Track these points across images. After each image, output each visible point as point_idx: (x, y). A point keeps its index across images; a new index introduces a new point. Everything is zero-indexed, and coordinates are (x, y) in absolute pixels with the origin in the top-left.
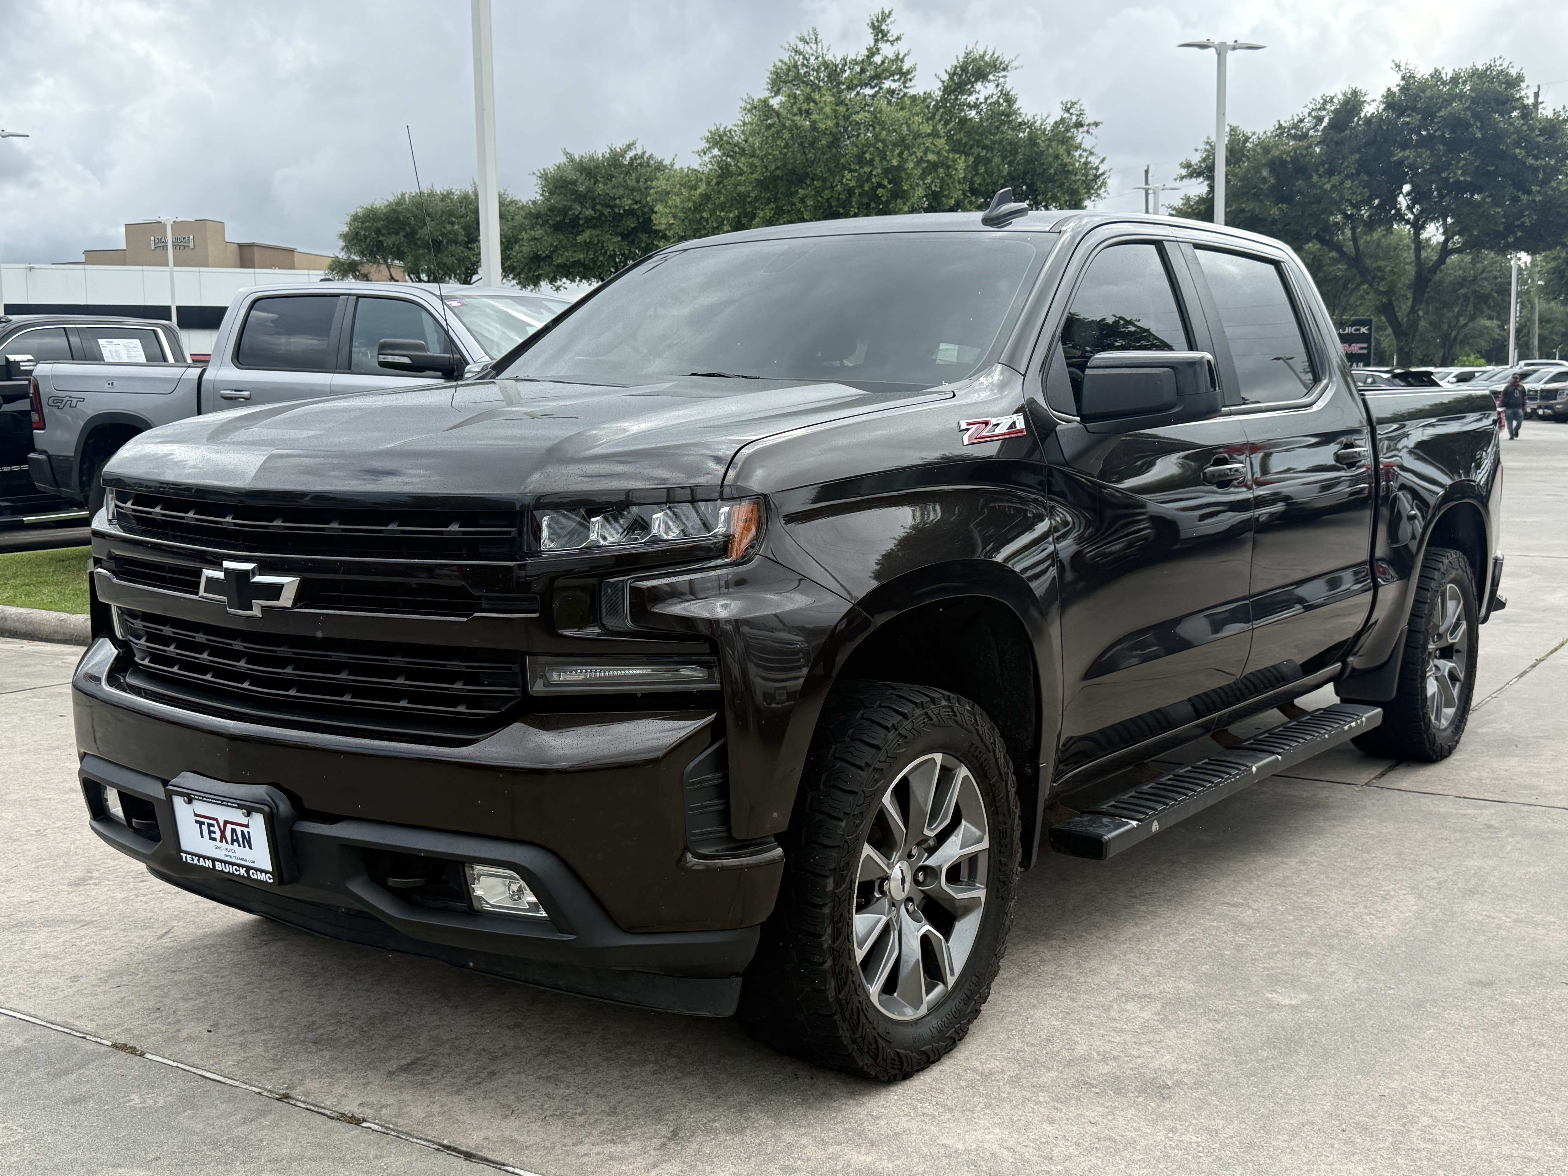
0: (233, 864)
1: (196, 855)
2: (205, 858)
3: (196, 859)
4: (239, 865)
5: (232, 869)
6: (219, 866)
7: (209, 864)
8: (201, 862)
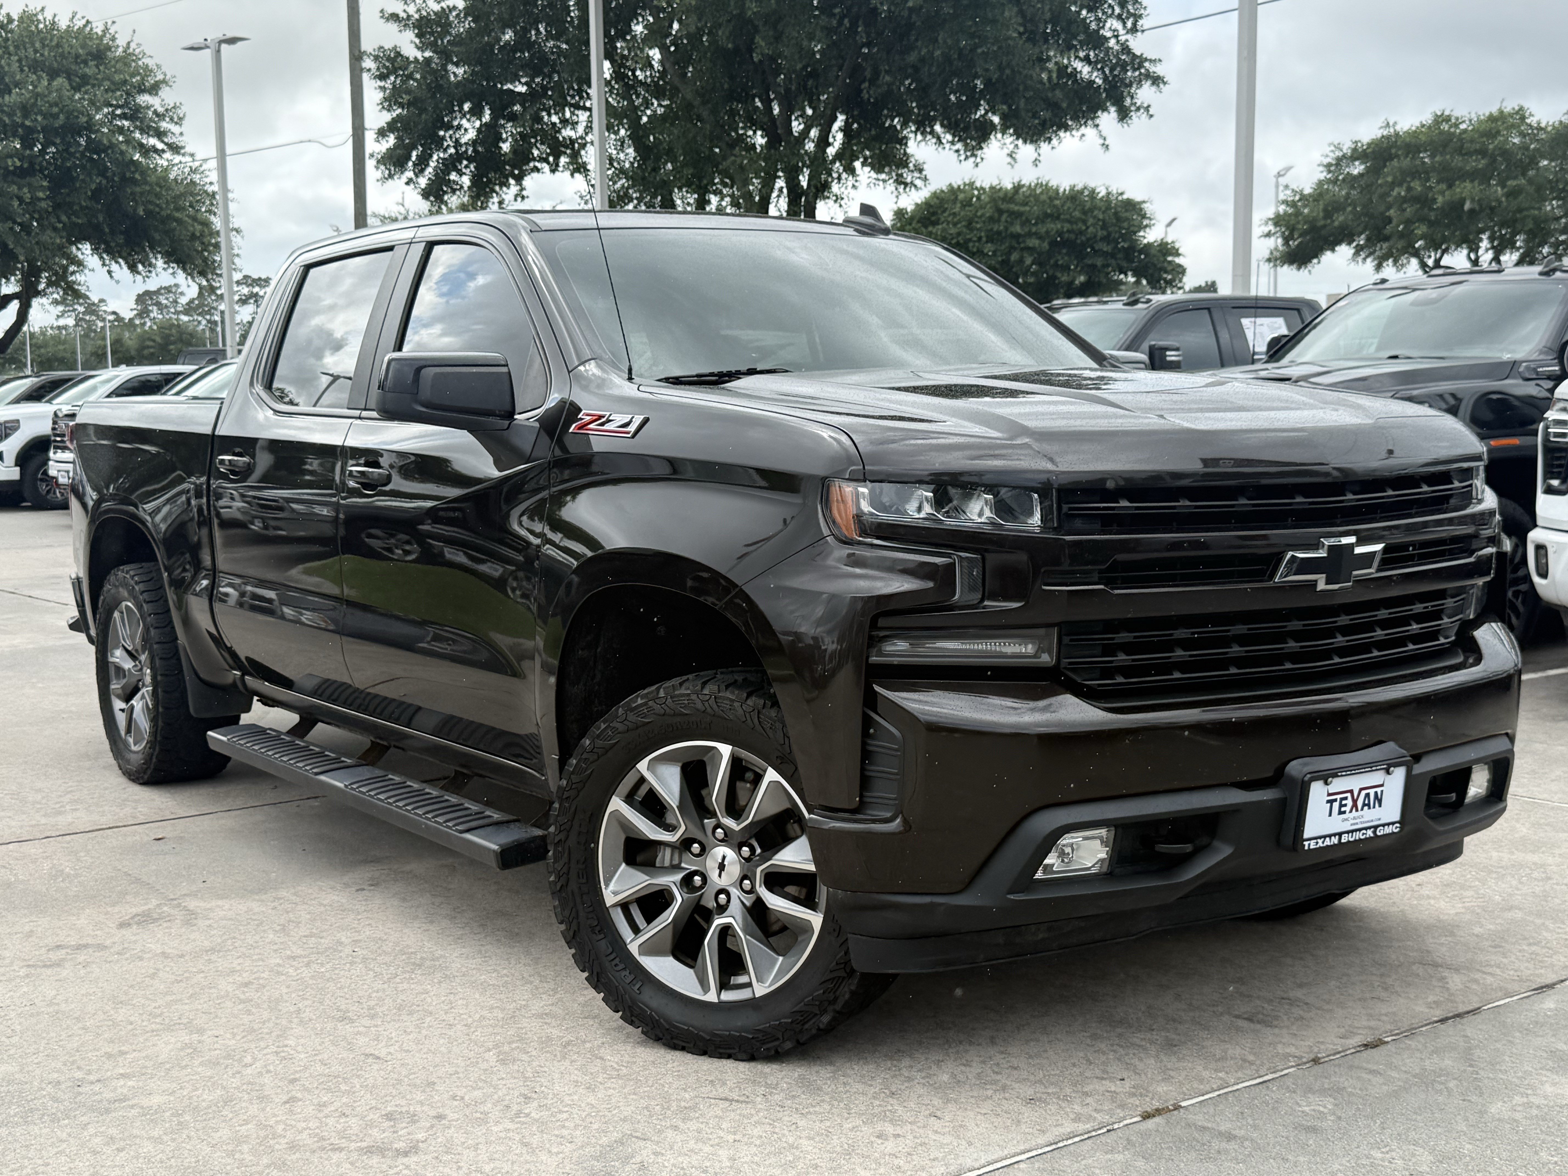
0: (1360, 830)
1: (1320, 838)
2: (1330, 836)
3: (1320, 841)
4: (1366, 829)
5: (1359, 836)
6: (1345, 838)
7: (1335, 840)
8: (1328, 842)
